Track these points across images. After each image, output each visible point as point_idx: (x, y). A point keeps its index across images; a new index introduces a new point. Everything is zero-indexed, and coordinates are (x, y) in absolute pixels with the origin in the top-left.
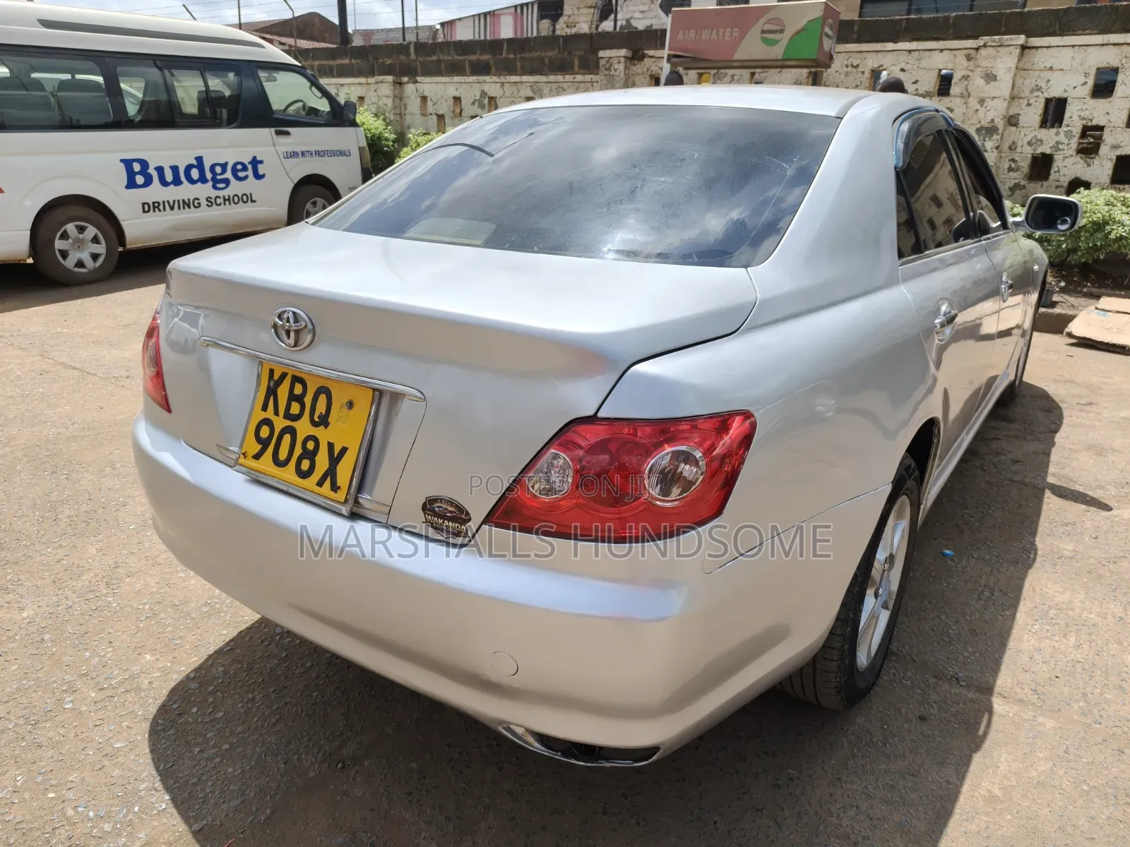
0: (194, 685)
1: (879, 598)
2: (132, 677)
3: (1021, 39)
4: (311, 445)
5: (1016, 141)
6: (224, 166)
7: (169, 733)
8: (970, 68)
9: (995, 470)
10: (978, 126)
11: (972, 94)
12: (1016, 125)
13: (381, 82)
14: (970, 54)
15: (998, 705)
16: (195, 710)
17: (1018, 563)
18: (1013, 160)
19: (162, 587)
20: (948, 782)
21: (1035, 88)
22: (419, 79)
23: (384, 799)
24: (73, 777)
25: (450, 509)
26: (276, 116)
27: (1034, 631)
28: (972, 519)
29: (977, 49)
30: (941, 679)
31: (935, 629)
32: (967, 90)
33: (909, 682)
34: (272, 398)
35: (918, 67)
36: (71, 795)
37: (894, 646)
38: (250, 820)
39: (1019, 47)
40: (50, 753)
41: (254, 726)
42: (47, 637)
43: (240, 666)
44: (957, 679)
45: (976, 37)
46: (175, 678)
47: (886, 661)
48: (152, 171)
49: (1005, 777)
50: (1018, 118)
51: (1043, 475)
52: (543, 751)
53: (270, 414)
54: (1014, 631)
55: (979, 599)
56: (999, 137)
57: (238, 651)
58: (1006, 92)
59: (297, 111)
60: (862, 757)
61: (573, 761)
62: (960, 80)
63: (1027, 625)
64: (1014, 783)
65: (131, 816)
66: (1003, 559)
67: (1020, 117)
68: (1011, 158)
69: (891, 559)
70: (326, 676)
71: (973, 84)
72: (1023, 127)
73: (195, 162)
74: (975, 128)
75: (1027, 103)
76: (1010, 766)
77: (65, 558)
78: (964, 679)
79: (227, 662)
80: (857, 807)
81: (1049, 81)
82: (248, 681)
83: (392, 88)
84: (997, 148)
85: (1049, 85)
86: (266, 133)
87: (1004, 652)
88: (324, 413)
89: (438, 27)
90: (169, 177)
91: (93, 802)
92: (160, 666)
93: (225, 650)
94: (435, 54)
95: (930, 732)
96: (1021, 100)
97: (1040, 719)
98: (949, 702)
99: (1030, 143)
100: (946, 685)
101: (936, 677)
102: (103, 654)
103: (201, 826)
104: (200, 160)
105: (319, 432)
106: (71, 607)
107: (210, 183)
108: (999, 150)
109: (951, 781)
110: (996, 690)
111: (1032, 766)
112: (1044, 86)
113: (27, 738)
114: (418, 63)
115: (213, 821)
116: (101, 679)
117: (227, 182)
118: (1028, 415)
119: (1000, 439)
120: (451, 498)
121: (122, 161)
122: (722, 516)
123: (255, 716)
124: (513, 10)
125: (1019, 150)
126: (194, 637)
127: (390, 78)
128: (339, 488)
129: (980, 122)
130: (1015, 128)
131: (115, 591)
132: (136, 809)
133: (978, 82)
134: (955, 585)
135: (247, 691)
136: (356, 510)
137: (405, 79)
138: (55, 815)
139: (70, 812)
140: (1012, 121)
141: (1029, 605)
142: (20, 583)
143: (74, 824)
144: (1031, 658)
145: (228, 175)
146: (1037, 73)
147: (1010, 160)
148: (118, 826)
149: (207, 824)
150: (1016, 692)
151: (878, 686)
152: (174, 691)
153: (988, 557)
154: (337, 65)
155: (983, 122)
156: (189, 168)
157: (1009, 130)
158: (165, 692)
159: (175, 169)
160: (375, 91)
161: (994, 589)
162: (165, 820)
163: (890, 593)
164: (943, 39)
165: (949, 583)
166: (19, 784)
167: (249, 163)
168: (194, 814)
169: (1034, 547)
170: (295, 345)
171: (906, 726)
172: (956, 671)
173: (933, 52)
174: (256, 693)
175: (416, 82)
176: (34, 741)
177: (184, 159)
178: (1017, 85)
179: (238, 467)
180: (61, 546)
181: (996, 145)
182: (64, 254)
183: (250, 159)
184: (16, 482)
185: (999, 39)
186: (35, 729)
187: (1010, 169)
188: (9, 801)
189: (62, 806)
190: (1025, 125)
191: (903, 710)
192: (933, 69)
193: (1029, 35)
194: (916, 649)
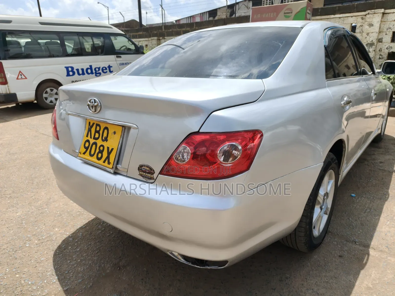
0: (71, 239)
1: (323, 210)
2: (50, 236)
3: (382, 10)
4: (102, 148)
5: (382, 48)
6: (99, 68)
7: (60, 255)
8: (363, 22)
9: (373, 166)
10: (367, 43)
11: (364, 32)
12: (381, 42)
13: (153, 39)
14: (363, 17)
15: (371, 252)
16: (70, 247)
17: (381, 199)
18: (381, 55)
19: (64, 206)
20: (350, 281)
21: (388, 28)
22: (166, 38)
23: (133, 281)
24: (26, 270)
25: (148, 169)
26: (117, 51)
27: (387, 224)
28: (363, 183)
29: (365, 15)
30: (349, 242)
31: (347, 223)
32: (362, 30)
33: (336, 243)
34: (90, 132)
35: (343, 23)
36: (24, 276)
37: (330, 229)
38: (84, 287)
39: (382, 13)
40: (19, 261)
41: (90, 254)
42: (24, 222)
43: (87, 233)
44: (355, 242)
45: (365, 11)
46: (65, 236)
47: (327, 235)
48: (75, 70)
49: (374, 280)
50: (382, 39)
51: (392, 167)
52: (185, 262)
53: (89, 138)
54: (379, 224)
55: (365, 212)
56: (375, 47)
57: (88, 228)
58: (377, 30)
59: (124, 50)
60: (316, 270)
61: (196, 266)
62: (359, 27)
63: (385, 222)
64: (378, 282)
65: (43, 284)
66: (375, 198)
67: (383, 39)
68: (380, 54)
69: (327, 194)
70: (117, 237)
71: (364, 28)
72: (384, 43)
73: (89, 67)
74: (365, 44)
75: (385, 34)
76: (376, 275)
77: (34, 196)
78: (358, 242)
79: (83, 232)
80: (313, 289)
81: (394, 25)
82: (90, 238)
83: (157, 41)
84: (374, 51)
85: (394, 27)
86: (113, 57)
87: (374, 232)
88: (106, 137)
89: (174, 22)
90: (81, 72)
91: (31, 279)
92: (60, 232)
93: (83, 227)
94: (171, 29)
95: (343, 262)
96: (383, 33)
97: (389, 258)
98: (351, 250)
99: (387, 48)
100: (351, 244)
101: (346, 241)
102: (42, 228)
103: (67, 288)
104: (91, 66)
105: (105, 144)
106: (33, 212)
107: (94, 74)
108: (375, 51)
109: (351, 281)
110: (371, 246)
111: (385, 276)
112: (392, 27)
113: (12, 256)
114: (165, 32)
115: (71, 287)
116: (39, 236)
117: (100, 74)
118: (387, 146)
119: (375, 155)
120: (148, 165)
121: (65, 67)
122: (249, 170)
123: (91, 250)
124: (200, 15)
125: (383, 51)
126: (73, 223)
127: (156, 38)
128: (110, 163)
129: (367, 42)
130: (381, 43)
131: (48, 207)
132: (45, 282)
133: (366, 27)
134: (356, 207)
135: (89, 242)
136: (116, 171)
137: (161, 38)
138: (18, 283)
139: (23, 282)
140: (380, 41)
141: (385, 215)
142: (18, 204)
143: (23, 286)
144: (386, 234)
145: (101, 71)
146: (389, 23)
147: (379, 55)
148: (38, 287)
149: (69, 288)
150: (379, 247)
151: (323, 244)
152: (64, 241)
153: (369, 197)
154: (139, 35)
155: (368, 42)
156: (87, 69)
157: (379, 44)
158: (61, 241)
159: (83, 70)
160: (151, 43)
161: (371, 209)
162: (54, 286)
163: (327, 208)
164: (352, 12)
165: (353, 206)
166: (7, 271)
167: (108, 67)
168: (65, 284)
169: (388, 193)
170: (95, 111)
171: (334, 259)
172: (355, 239)
173: (349, 17)
174: (92, 242)
175: (165, 39)
176: (14, 257)
177: (85, 66)
178: (381, 27)
179: (78, 158)
180: (33, 192)
181: (374, 50)
182: (46, 99)
183: (108, 66)
184: (22, 171)
185: (374, 11)
186: (15, 253)
187: (380, 58)
188: (3, 277)
189: (20, 279)
190: (385, 42)
191: (333, 253)
192: (349, 24)
193: (385, 9)
194: (339, 231)
